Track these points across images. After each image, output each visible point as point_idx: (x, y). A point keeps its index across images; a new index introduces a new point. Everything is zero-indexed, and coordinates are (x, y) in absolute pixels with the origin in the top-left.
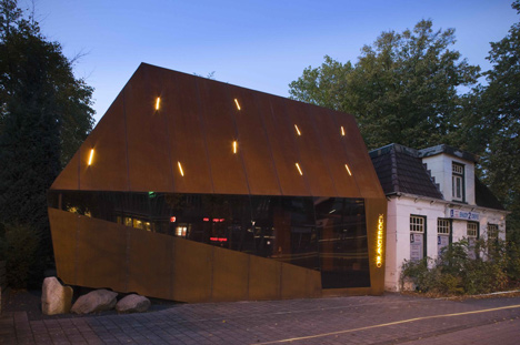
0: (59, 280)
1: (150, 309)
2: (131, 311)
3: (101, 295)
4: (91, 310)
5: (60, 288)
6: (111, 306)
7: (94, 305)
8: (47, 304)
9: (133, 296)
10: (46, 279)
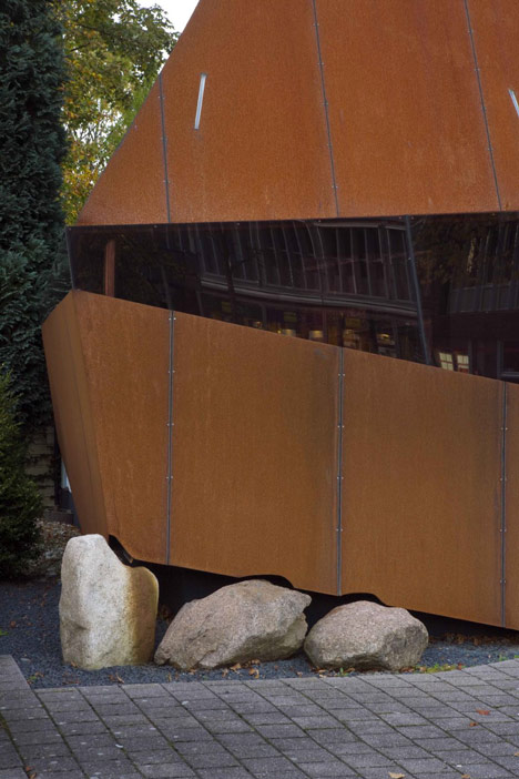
0: (114, 544)
1: (429, 660)
2: (365, 664)
3: (257, 600)
4: (227, 655)
5: (121, 573)
6: (291, 642)
7: (237, 639)
8: (80, 628)
9: (366, 607)
10: (74, 542)
